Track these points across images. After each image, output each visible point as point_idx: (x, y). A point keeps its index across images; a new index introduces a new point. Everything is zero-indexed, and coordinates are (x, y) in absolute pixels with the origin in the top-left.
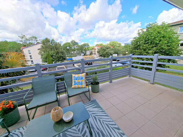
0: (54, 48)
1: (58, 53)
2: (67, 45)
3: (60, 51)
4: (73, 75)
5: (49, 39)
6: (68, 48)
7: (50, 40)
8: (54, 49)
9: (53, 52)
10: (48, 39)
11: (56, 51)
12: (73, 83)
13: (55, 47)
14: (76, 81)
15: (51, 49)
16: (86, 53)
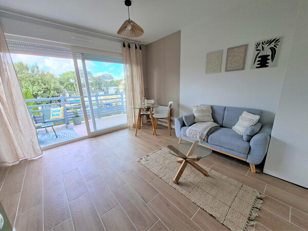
0: (40, 81)
1: (47, 90)
2: (70, 76)
3: (52, 87)
4: (51, 109)
5: (27, 64)
6: (71, 81)
7: (29, 66)
8: (39, 83)
9: (36, 88)
10: (24, 64)
11: (44, 87)
12: (51, 115)
13: (42, 79)
14: (54, 113)
15: (33, 83)
16: (108, 91)
